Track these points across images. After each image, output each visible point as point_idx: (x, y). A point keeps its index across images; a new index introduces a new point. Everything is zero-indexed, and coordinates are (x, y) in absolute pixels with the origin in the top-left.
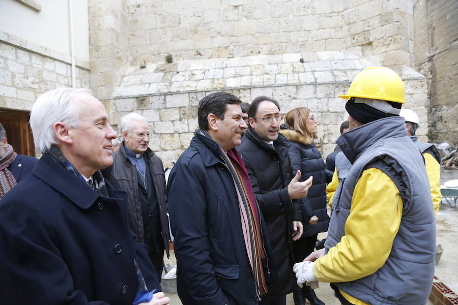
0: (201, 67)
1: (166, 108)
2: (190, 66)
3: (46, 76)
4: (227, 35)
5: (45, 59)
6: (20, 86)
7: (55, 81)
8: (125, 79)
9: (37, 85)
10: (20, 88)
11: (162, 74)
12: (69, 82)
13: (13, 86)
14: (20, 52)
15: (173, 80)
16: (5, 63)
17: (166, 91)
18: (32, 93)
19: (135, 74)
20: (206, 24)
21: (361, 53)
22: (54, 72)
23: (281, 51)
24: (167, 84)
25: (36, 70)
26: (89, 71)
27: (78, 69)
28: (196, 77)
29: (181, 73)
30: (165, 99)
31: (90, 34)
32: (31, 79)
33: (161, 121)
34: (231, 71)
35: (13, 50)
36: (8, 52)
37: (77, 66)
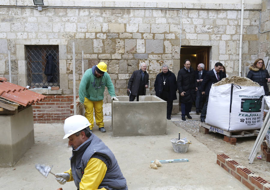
3: (219, 22)
5: (219, 12)
7: (226, 24)
9: (212, 29)
10: (199, 33)
12: (238, 23)
13: (195, 32)
14: (201, 12)
16: (192, 21)
18: (208, 35)
22: (225, 18)
25: (212, 20)
26: (260, 10)
27: (248, 12)
32: (207, 27)
35: (196, 12)
36: (194, 14)
37: (245, 10)
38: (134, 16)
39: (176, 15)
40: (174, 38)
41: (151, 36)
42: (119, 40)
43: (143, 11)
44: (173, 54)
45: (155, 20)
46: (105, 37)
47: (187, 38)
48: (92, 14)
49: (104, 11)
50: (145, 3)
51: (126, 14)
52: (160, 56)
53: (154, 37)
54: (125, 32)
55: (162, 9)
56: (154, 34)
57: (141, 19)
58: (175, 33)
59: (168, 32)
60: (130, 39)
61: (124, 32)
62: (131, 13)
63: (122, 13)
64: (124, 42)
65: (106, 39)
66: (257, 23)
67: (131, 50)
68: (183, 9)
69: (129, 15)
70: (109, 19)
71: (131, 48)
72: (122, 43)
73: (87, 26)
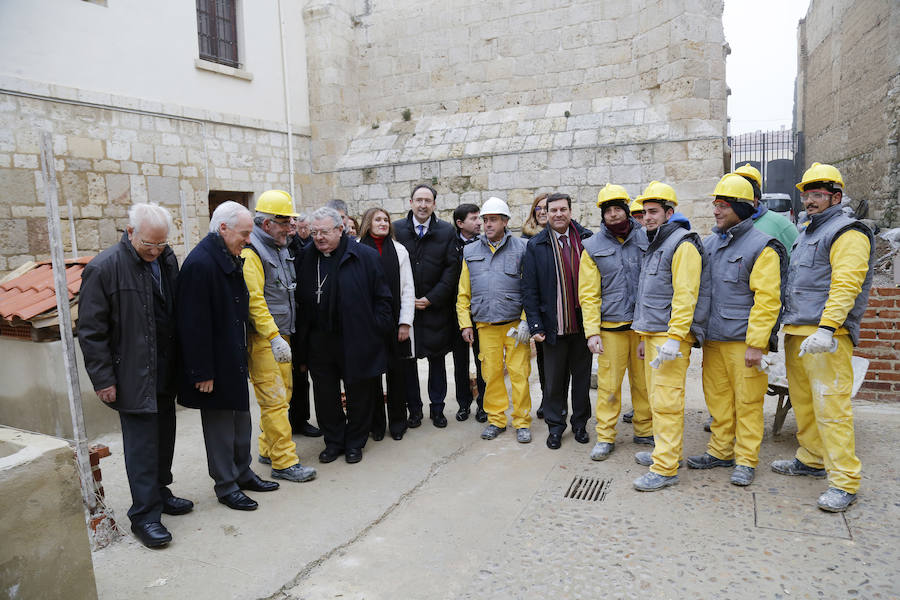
0: (443, 126)
1: (395, 182)
2: (430, 125)
3: (260, 151)
4: (478, 80)
5: (259, 133)
6: (234, 166)
7: (270, 155)
8: (353, 144)
9: (251, 163)
10: (234, 169)
11: (395, 137)
12: (286, 155)
13: (228, 167)
14: (234, 130)
15: (407, 146)
16: (221, 144)
17: (395, 161)
18: (247, 173)
19: (364, 137)
20: (451, 66)
21: (648, 100)
22: (267, 145)
23: (546, 101)
24: (399, 151)
25: (250, 146)
26: (309, 137)
27: (295, 138)
28: (435, 141)
29: (417, 136)
30: (394, 171)
31: (310, 91)
32: (245, 157)
33: (390, 198)
34: (475, 132)
35: (227, 129)
36: (223, 133)
37: (294, 134)
38: (120, 126)
39: (195, 131)
40: (196, 175)
41: (155, 170)
42: (94, 176)
43: (138, 117)
44: (198, 207)
45: (161, 138)
46: (60, 166)
47: (217, 176)
48: (24, 110)
49: (55, 107)
50: (140, 100)
51: (103, 119)
52: (176, 209)
53: (161, 171)
54: (105, 158)
55: (171, 118)
56: (161, 166)
57: (135, 134)
58: (197, 165)
59: (186, 163)
60: (116, 173)
61: (101, 157)
62: (114, 118)
63: (93, 115)
64: (105, 181)
65: (66, 170)
66: (308, 157)
67: (121, 198)
68: (205, 121)
69: (109, 123)
70: (67, 126)
71: (121, 193)
72: (100, 182)
73: (15, 139)
